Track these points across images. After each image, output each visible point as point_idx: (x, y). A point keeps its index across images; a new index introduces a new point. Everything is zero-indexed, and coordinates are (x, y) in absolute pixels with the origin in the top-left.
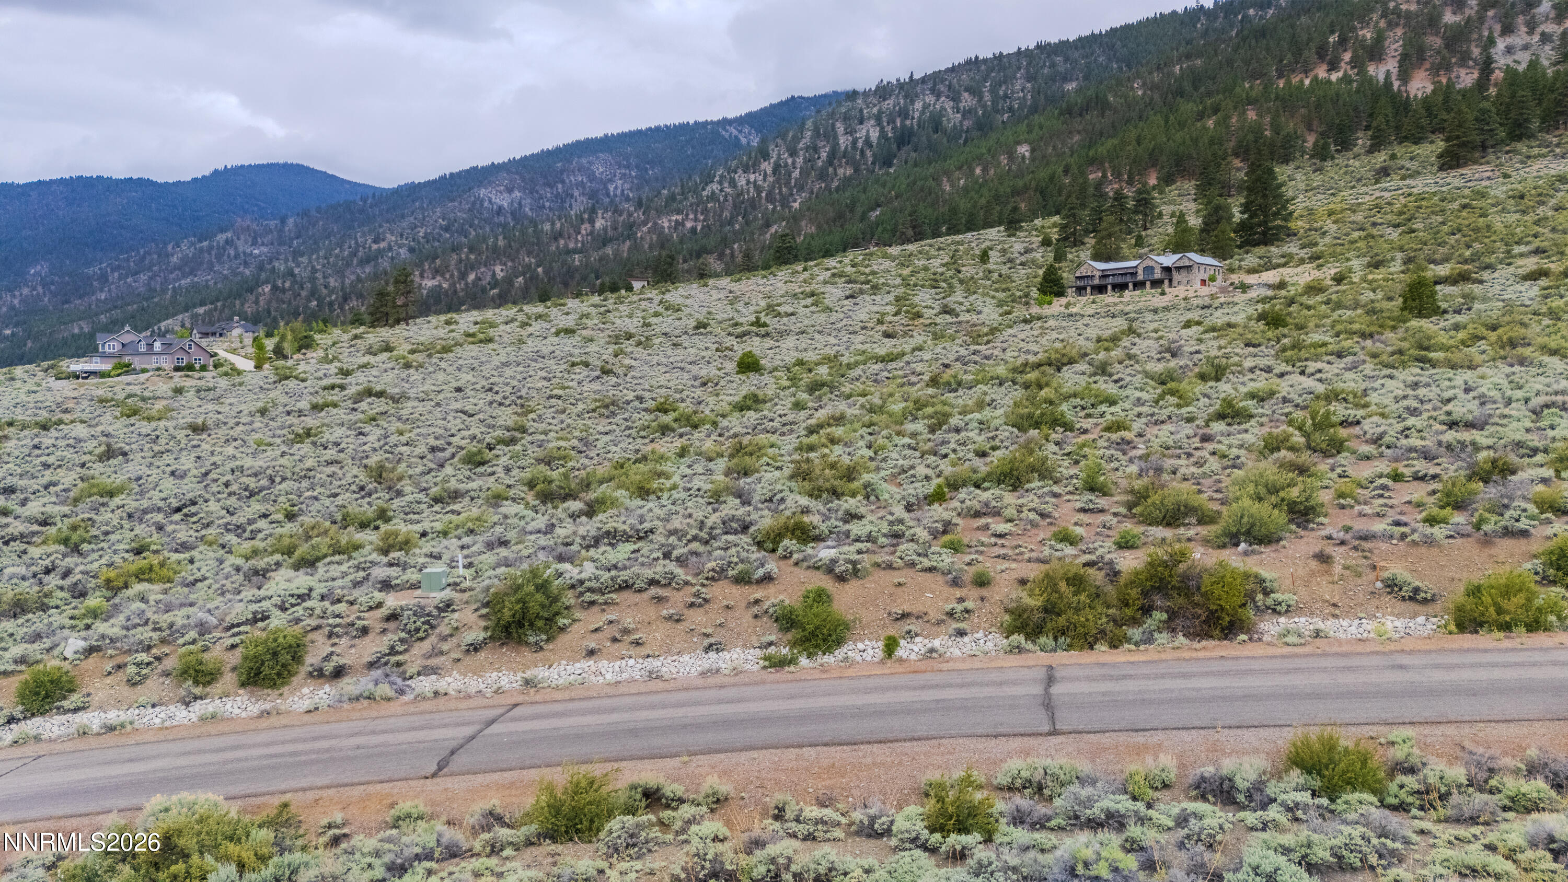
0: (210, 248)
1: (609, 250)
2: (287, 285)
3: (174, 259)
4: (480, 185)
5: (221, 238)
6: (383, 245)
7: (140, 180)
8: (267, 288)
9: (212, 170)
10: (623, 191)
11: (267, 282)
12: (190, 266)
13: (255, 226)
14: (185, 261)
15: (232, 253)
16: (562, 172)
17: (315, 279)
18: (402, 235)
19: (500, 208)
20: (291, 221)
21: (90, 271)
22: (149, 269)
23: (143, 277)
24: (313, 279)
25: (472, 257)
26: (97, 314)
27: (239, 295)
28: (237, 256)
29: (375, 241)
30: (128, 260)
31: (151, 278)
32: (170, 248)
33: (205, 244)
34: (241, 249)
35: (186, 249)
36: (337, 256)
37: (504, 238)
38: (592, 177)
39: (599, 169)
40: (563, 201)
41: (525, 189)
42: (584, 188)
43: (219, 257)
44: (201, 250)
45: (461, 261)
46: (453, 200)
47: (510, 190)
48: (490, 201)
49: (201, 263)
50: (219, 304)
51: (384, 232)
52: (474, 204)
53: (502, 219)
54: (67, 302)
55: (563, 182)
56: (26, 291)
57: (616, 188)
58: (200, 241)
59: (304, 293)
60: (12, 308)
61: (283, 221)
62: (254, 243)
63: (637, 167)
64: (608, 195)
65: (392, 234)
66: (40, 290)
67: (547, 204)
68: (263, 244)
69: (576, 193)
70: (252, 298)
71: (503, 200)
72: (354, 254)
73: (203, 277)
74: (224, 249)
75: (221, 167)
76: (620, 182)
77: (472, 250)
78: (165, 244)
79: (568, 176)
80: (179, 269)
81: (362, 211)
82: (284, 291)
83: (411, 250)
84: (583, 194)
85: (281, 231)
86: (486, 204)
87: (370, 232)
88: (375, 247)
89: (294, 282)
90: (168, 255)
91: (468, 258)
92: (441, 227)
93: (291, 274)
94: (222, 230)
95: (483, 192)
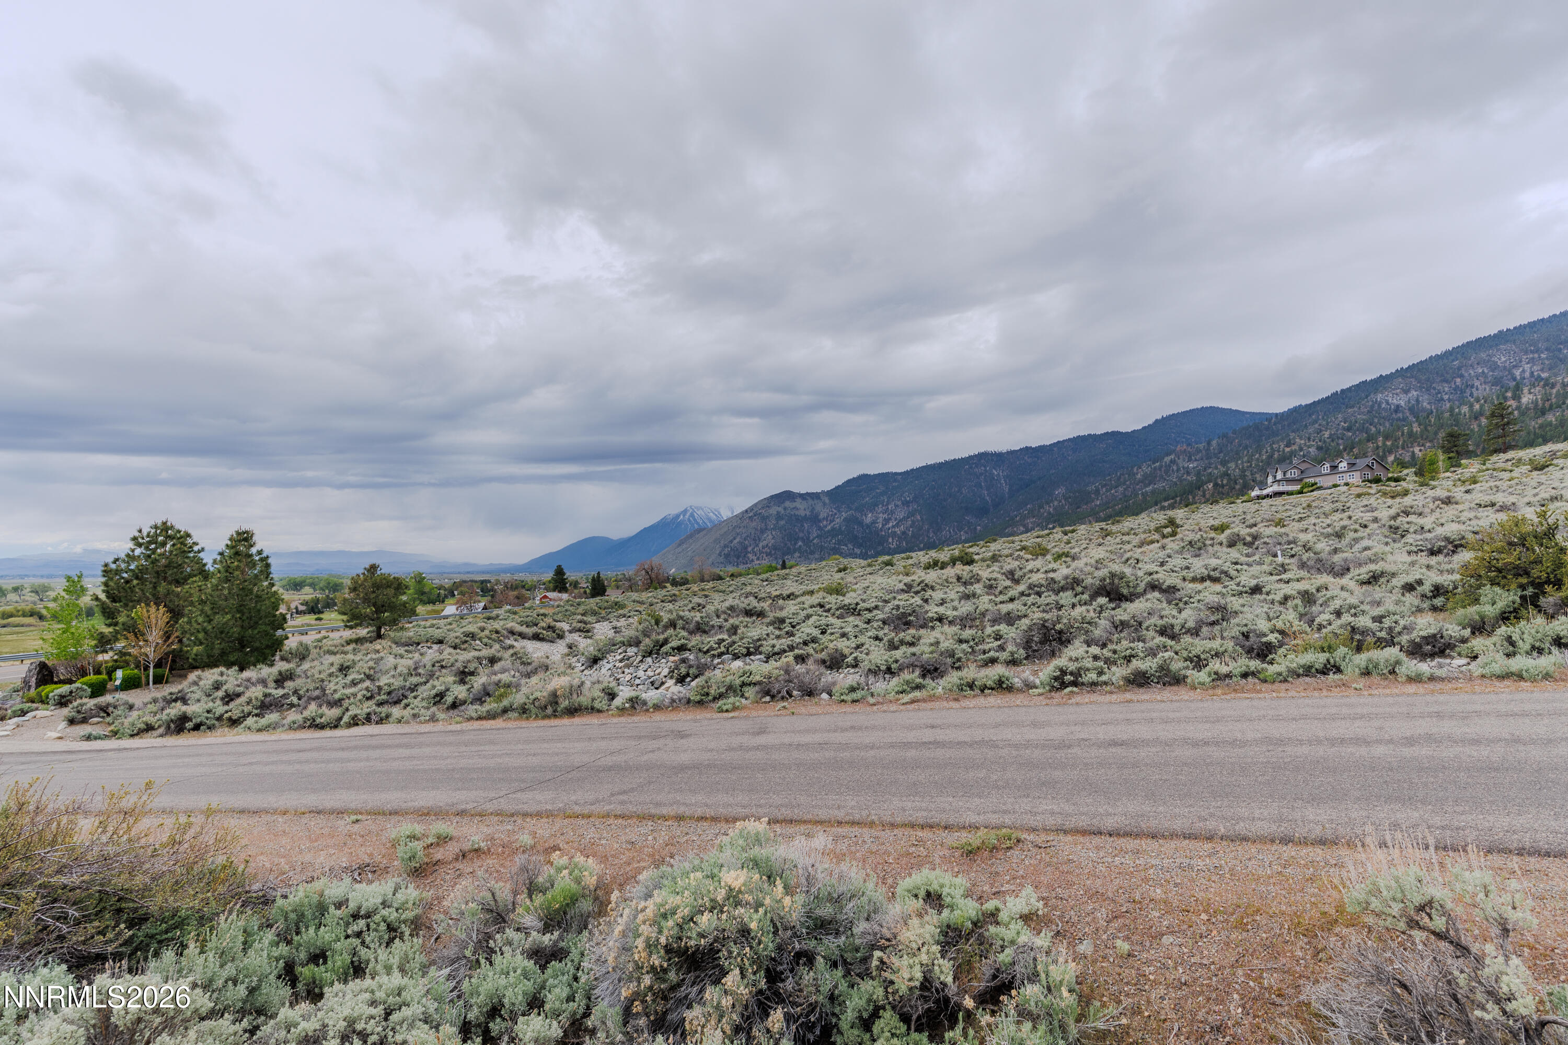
0: (1161, 467)
1: (1551, 418)
2: (1225, 482)
3: (1139, 476)
4: (1376, 391)
5: (1167, 459)
6: (1294, 448)
7: (1113, 432)
8: (1211, 486)
9: (1154, 420)
10: (1532, 373)
11: (1210, 481)
12: (1149, 479)
13: (1189, 449)
14: (1145, 476)
15: (1175, 468)
16: (1459, 369)
17: (1245, 476)
18: (1309, 439)
19: (1398, 406)
20: (1214, 443)
21: (1089, 489)
22: (1124, 484)
23: (1121, 489)
24: (1243, 476)
25: (1389, 443)
26: (1098, 513)
27: (1191, 492)
28: (1178, 470)
29: (1287, 446)
30: (1110, 480)
31: (1125, 489)
32: (1135, 470)
33: (1157, 464)
34: (1181, 465)
35: (1146, 469)
36: (1258, 459)
37: (1420, 425)
38: (1494, 367)
39: (1501, 359)
40: (1462, 392)
41: (1421, 388)
42: (1486, 377)
43: (1167, 472)
44: (1155, 468)
45: (1378, 447)
46: (1352, 407)
47: (1406, 392)
48: (1388, 403)
49: (1156, 477)
50: (1178, 499)
51: (1294, 438)
52: (1372, 407)
53: (1400, 415)
54: (1078, 507)
55: (1462, 376)
56: (1056, 503)
57: (1524, 371)
58: (1154, 463)
59: (1237, 487)
60: (1049, 513)
61: (1209, 443)
62: (1190, 460)
63: (1547, 349)
64: (1514, 379)
65: (1301, 439)
66: (1063, 502)
67: (1446, 397)
68: (1196, 460)
69: (1477, 383)
70: (1200, 493)
71: (1401, 400)
72: (1271, 456)
73: (1160, 485)
74: (1170, 466)
75: (1159, 417)
76: (1527, 367)
77: (1387, 438)
78: (1132, 468)
79: (1466, 371)
80: (1142, 482)
81: (1267, 428)
82: (1223, 486)
83: (1319, 448)
84: (1485, 383)
85: (1208, 449)
86: (1383, 406)
87: (1282, 440)
88: (1287, 450)
89: (1230, 480)
90: (1134, 475)
91: (1384, 444)
92: (1344, 428)
93: (1226, 474)
94: (1168, 454)
95: (1379, 397)
